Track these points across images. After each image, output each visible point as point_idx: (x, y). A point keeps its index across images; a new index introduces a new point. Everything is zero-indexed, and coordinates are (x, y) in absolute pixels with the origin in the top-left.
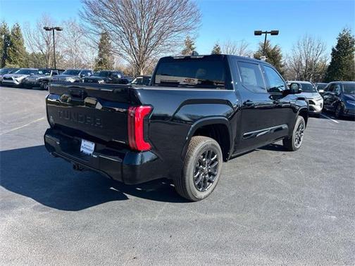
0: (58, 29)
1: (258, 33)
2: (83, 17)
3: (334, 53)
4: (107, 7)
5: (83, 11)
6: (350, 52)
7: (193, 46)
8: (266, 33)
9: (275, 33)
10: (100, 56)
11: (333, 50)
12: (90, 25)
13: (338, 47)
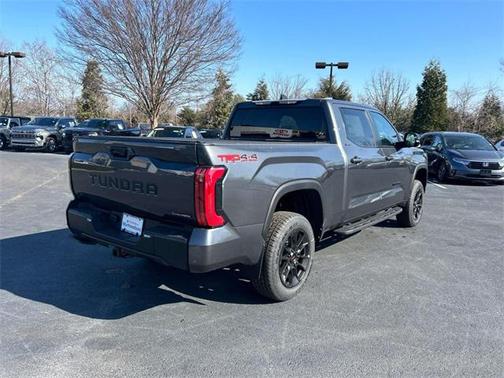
0: (18, 55)
1: (320, 66)
2: (61, 38)
3: (420, 93)
4: (101, 24)
5: (61, 29)
6: (441, 93)
7: (228, 83)
8: (331, 65)
9: (343, 66)
10: (86, 96)
11: (418, 89)
12: (73, 50)
13: (424, 85)
